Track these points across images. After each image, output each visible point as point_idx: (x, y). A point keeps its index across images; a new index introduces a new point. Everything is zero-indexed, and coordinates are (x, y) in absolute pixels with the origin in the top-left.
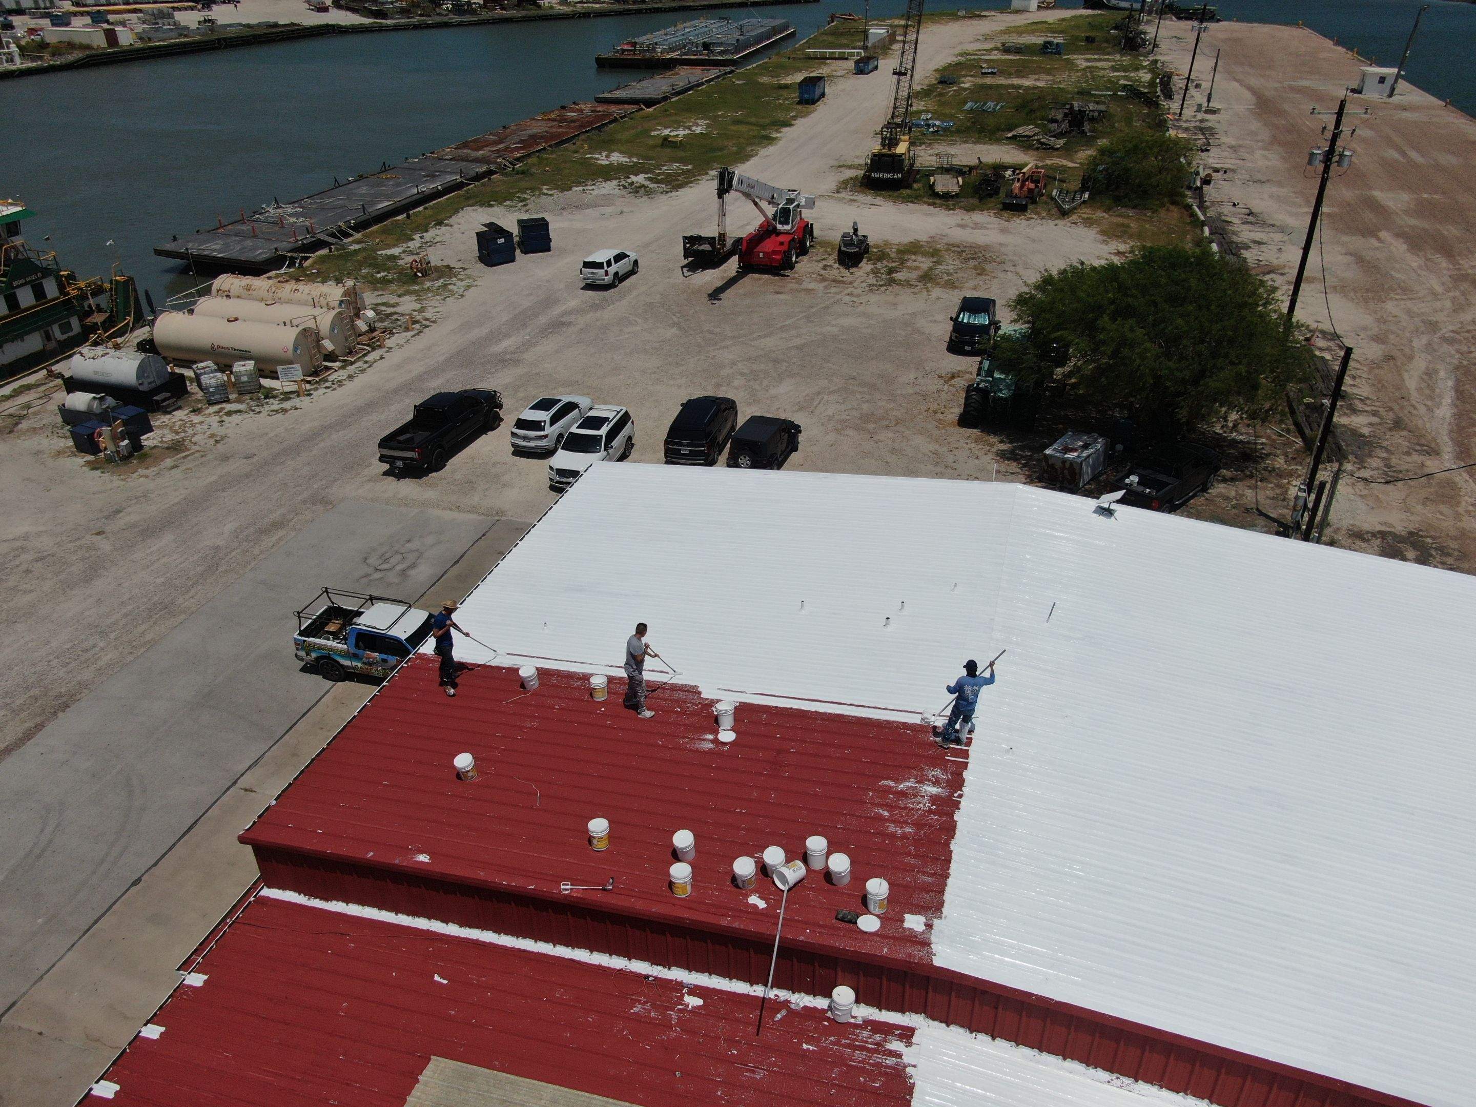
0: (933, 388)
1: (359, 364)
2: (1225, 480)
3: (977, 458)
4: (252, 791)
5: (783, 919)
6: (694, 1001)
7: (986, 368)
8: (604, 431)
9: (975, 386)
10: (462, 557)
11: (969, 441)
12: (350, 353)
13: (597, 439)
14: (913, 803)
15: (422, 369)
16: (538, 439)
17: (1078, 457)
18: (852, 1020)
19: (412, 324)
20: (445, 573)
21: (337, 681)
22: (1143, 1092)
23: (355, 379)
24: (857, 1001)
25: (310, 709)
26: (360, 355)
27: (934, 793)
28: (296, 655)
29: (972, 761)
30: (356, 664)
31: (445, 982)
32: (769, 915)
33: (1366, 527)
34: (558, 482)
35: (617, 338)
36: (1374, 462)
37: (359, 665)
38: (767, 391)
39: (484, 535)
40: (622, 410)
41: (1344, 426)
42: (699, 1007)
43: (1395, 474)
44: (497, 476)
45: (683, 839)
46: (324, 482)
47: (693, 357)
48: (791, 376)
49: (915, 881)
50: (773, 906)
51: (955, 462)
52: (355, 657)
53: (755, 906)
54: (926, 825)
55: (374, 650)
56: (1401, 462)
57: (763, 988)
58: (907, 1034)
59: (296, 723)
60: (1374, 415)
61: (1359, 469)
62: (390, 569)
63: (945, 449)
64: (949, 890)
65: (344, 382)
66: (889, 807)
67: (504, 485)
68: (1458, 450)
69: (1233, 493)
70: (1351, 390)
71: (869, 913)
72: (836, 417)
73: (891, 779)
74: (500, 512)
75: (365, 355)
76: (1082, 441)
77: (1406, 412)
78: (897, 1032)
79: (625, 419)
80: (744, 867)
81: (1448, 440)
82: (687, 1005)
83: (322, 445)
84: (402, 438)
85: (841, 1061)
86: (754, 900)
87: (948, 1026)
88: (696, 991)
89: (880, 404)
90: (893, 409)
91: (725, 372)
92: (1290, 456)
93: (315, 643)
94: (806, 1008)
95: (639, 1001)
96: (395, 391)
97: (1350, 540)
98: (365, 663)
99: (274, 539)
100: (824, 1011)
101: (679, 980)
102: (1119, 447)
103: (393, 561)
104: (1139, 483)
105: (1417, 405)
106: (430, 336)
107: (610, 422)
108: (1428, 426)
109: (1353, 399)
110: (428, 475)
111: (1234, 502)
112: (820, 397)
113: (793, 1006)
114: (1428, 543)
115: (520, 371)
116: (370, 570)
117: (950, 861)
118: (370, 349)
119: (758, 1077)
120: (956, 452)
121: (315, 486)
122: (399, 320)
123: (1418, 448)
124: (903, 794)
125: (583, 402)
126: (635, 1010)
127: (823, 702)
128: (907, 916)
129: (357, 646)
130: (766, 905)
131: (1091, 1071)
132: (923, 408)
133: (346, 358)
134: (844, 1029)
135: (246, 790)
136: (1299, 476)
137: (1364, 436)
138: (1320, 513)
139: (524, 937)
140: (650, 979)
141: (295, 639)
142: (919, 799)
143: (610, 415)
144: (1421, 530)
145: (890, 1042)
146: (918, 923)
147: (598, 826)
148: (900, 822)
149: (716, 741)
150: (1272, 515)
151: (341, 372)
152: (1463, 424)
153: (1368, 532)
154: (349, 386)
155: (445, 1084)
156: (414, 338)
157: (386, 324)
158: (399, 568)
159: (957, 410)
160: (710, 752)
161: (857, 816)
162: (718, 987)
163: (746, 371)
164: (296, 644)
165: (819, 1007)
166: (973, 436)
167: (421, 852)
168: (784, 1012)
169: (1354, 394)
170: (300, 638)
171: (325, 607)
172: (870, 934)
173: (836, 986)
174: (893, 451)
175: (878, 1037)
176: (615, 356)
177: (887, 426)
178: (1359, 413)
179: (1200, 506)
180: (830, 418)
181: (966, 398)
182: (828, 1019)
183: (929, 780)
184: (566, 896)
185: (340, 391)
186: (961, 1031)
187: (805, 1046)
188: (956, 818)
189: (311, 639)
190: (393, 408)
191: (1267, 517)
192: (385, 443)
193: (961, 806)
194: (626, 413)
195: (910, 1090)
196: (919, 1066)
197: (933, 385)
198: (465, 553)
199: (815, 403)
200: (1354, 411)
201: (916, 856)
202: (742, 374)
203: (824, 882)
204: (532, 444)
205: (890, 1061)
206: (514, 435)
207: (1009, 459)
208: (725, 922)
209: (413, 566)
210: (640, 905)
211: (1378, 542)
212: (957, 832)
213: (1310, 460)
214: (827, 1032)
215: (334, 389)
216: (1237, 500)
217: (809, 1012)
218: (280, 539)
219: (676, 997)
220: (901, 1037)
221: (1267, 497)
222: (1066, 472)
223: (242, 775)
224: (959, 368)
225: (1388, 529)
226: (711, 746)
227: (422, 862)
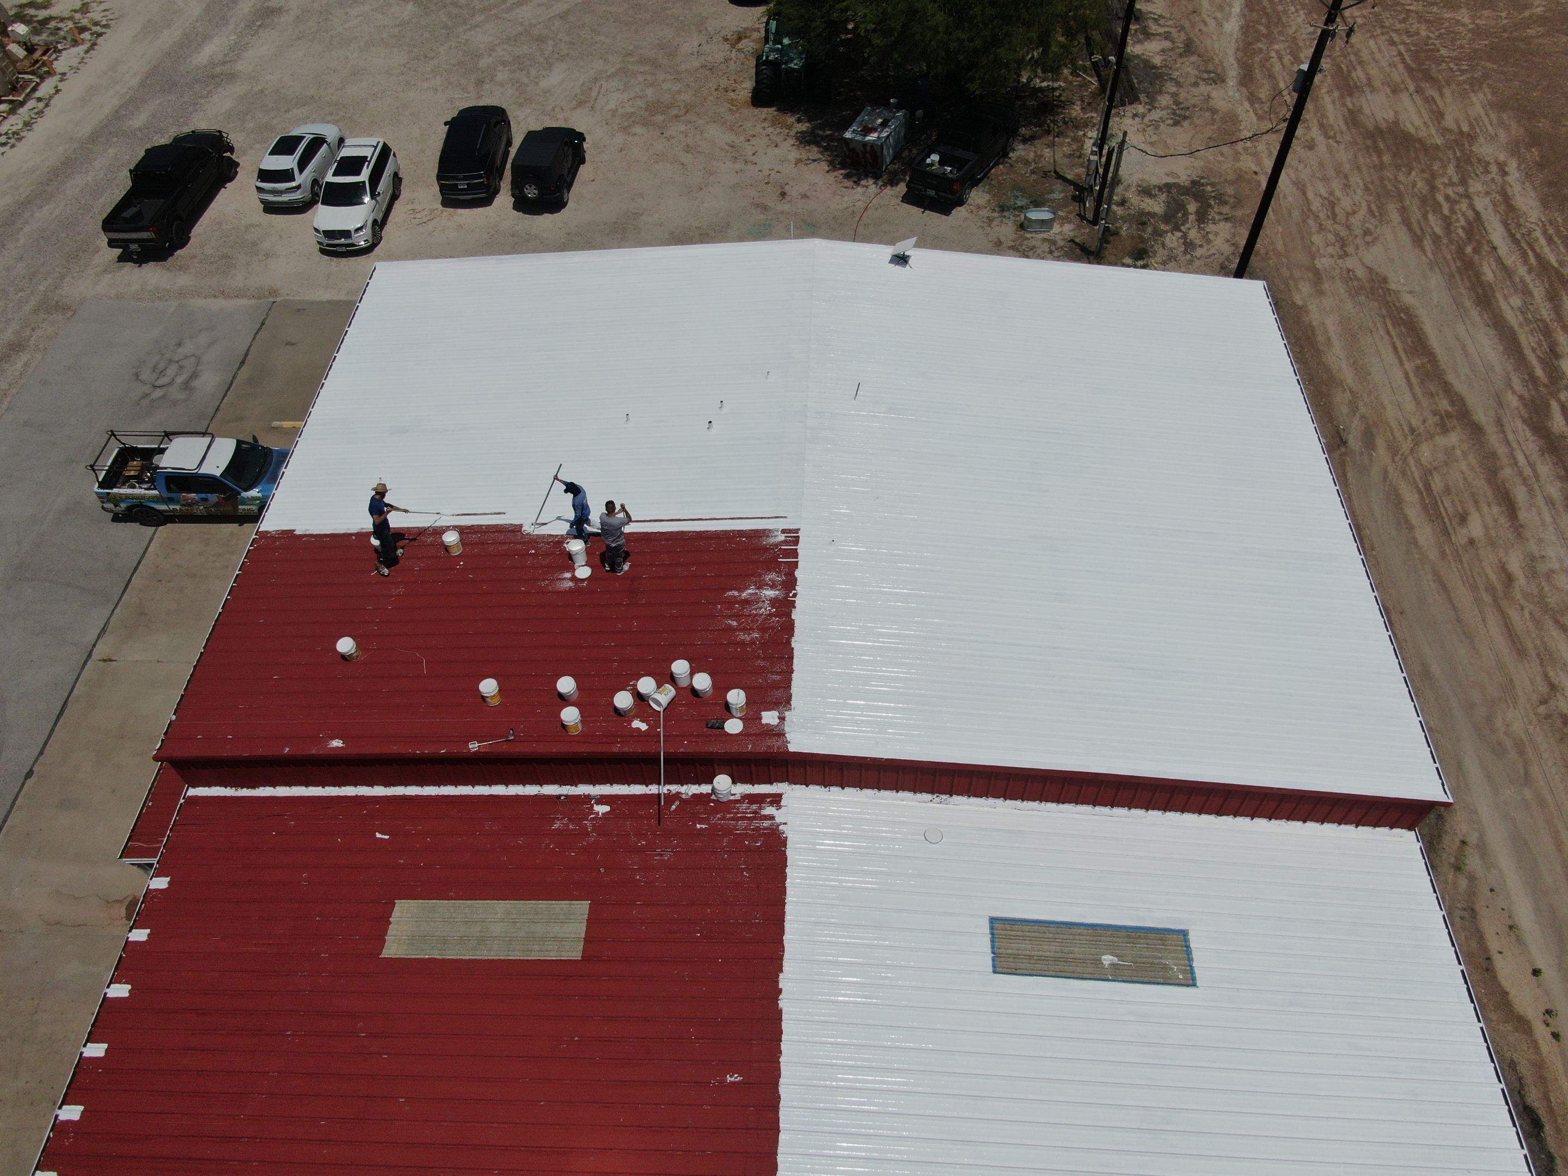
0: (720, 57)
1: (31, 104)
2: (1025, 141)
3: (776, 146)
4: (111, 660)
5: (664, 736)
6: (602, 809)
7: (773, 31)
8: (364, 176)
9: (764, 58)
10: (246, 355)
11: (766, 125)
12: (14, 89)
13: (359, 187)
14: (756, 609)
15: (116, 102)
16: (289, 192)
17: (878, 138)
18: (732, 798)
19: (80, 33)
20: (234, 377)
21: (157, 526)
22: (957, 803)
23: (34, 126)
24: (734, 782)
25: (139, 563)
26: (28, 90)
27: (773, 596)
28: (103, 508)
29: (801, 559)
30: (174, 507)
31: (387, 837)
32: (651, 735)
33: (1154, 181)
34: (328, 245)
35: (346, 26)
36: (1164, 100)
37: (178, 507)
38: (537, 83)
39: (263, 324)
40: (379, 142)
41: (1138, 56)
42: (607, 813)
43: (1182, 112)
44: (254, 244)
45: (566, 685)
46: (50, 281)
47: (442, 45)
48: (562, 58)
49: (766, 681)
50: (653, 727)
51: (754, 154)
52: (171, 500)
53: (638, 729)
54: (769, 628)
55: (190, 491)
56: (1192, 96)
57: (657, 786)
58: (776, 800)
59: (130, 580)
60: (1166, 38)
61: (1150, 110)
62: (170, 384)
63: (742, 139)
64: (794, 684)
65: (22, 134)
66: (736, 617)
67: (267, 256)
68: (1242, 73)
69: (1032, 155)
70: (1145, 8)
71: (733, 717)
72: (621, 111)
73: (735, 589)
74: (274, 292)
75: (34, 89)
76: (881, 118)
77: (1197, 30)
78: (768, 800)
79: (385, 153)
80: (623, 700)
81: (1234, 62)
82: (598, 813)
83: (27, 229)
84: (128, 214)
85: (729, 832)
86: (637, 724)
87: (807, 786)
88: (602, 800)
89: (665, 86)
90: (679, 92)
91: (484, 63)
92: (1086, 101)
93: (121, 494)
94: (694, 795)
95: (558, 819)
96: (94, 138)
97: (1139, 198)
98: (183, 505)
99: (19, 364)
100: (708, 795)
101: (586, 793)
102: (920, 113)
103: (171, 371)
104: (940, 162)
105: (1208, 20)
106: (109, 46)
107: (369, 162)
108: (1216, 45)
109: (1146, 19)
110: (172, 255)
111: (1033, 166)
112: (598, 85)
113: (684, 796)
114: (1208, 192)
115: (238, 89)
116: (147, 389)
117: (792, 658)
118: (38, 80)
119: (666, 858)
120: (753, 141)
121: (42, 288)
122: (59, 29)
123: (1206, 76)
124: (747, 602)
125: (330, 132)
126: (556, 826)
127: (664, 521)
128: (764, 714)
129: (169, 489)
130: (647, 727)
131: (919, 796)
132: (712, 85)
133: (10, 98)
134: (727, 806)
135: (105, 661)
136: (1094, 125)
137: (1155, 67)
138: (1111, 169)
139: (445, 785)
140: (562, 798)
141: (97, 493)
142: (760, 605)
143: (367, 152)
144: (1203, 178)
145: (764, 808)
146: (773, 718)
147: (489, 686)
148: (747, 629)
149: (574, 579)
150: (1069, 177)
151: (12, 119)
152: (1250, 39)
153: (1155, 186)
154: (31, 137)
155: (414, 919)
156: (88, 55)
157: (44, 36)
158: (179, 380)
159: (749, 84)
160: (570, 591)
161: (712, 630)
162: (620, 793)
163: (507, 58)
164: (100, 497)
165: (705, 792)
166: (770, 117)
167: (333, 738)
168: (677, 803)
169: (1151, 13)
170: (102, 491)
171: (117, 449)
172: (737, 735)
173: (715, 776)
174: (688, 149)
175: (754, 807)
176: (349, 54)
177: (677, 116)
178: (1152, 38)
179: (1001, 175)
180: (614, 112)
181: (757, 74)
182: (713, 801)
183: (767, 585)
184: (475, 753)
185: (22, 148)
186: (818, 787)
187: (698, 826)
188: (793, 617)
189: (115, 490)
190: (97, 164)
191: (1065, 180)
192: (110, 224)
193: (797, 604)
194: (385, 145)
195: (784, 842)
196: (788, 823)
197: (718, 51)
198: (248, 350)
199: (594, 94)
200: (1148, 35)
201: (764, 659)
202: (504, 64)
203: (692, 697)
204: (285, 198)
205: (766, 824)
206: (260, 190)
207: (809, 143)
208: (616, 748)
209: (194, 375)
210: (542, 749)
211: (1163, 197)
212: (796, 630)
213: (1103, 105)
214: (714, 811)
215: (13, 146)
216: (1036, 163)
217: (697, 798)
218: (26, 365)
219: (587, 808)
220: (771, 803)
221: (1064, 155)
222: (868, 155)
223: (94, 646)
224: (744, 25)
225: (1174, 181)
226: (570, 584)
227: (337, 748)
